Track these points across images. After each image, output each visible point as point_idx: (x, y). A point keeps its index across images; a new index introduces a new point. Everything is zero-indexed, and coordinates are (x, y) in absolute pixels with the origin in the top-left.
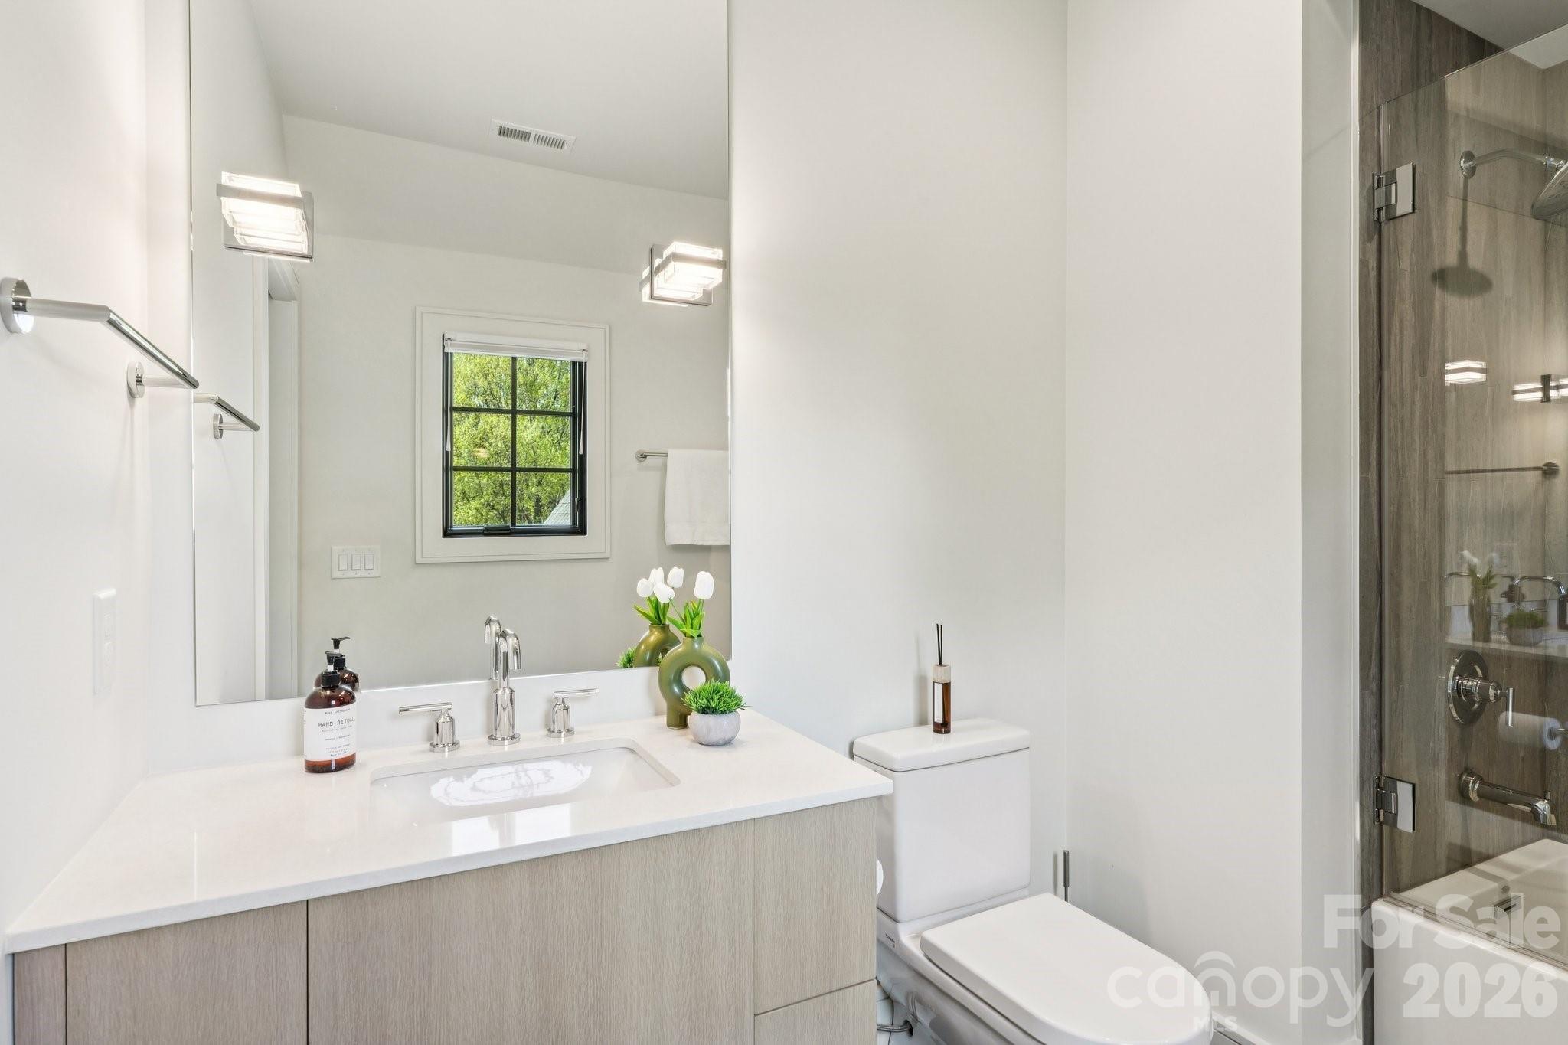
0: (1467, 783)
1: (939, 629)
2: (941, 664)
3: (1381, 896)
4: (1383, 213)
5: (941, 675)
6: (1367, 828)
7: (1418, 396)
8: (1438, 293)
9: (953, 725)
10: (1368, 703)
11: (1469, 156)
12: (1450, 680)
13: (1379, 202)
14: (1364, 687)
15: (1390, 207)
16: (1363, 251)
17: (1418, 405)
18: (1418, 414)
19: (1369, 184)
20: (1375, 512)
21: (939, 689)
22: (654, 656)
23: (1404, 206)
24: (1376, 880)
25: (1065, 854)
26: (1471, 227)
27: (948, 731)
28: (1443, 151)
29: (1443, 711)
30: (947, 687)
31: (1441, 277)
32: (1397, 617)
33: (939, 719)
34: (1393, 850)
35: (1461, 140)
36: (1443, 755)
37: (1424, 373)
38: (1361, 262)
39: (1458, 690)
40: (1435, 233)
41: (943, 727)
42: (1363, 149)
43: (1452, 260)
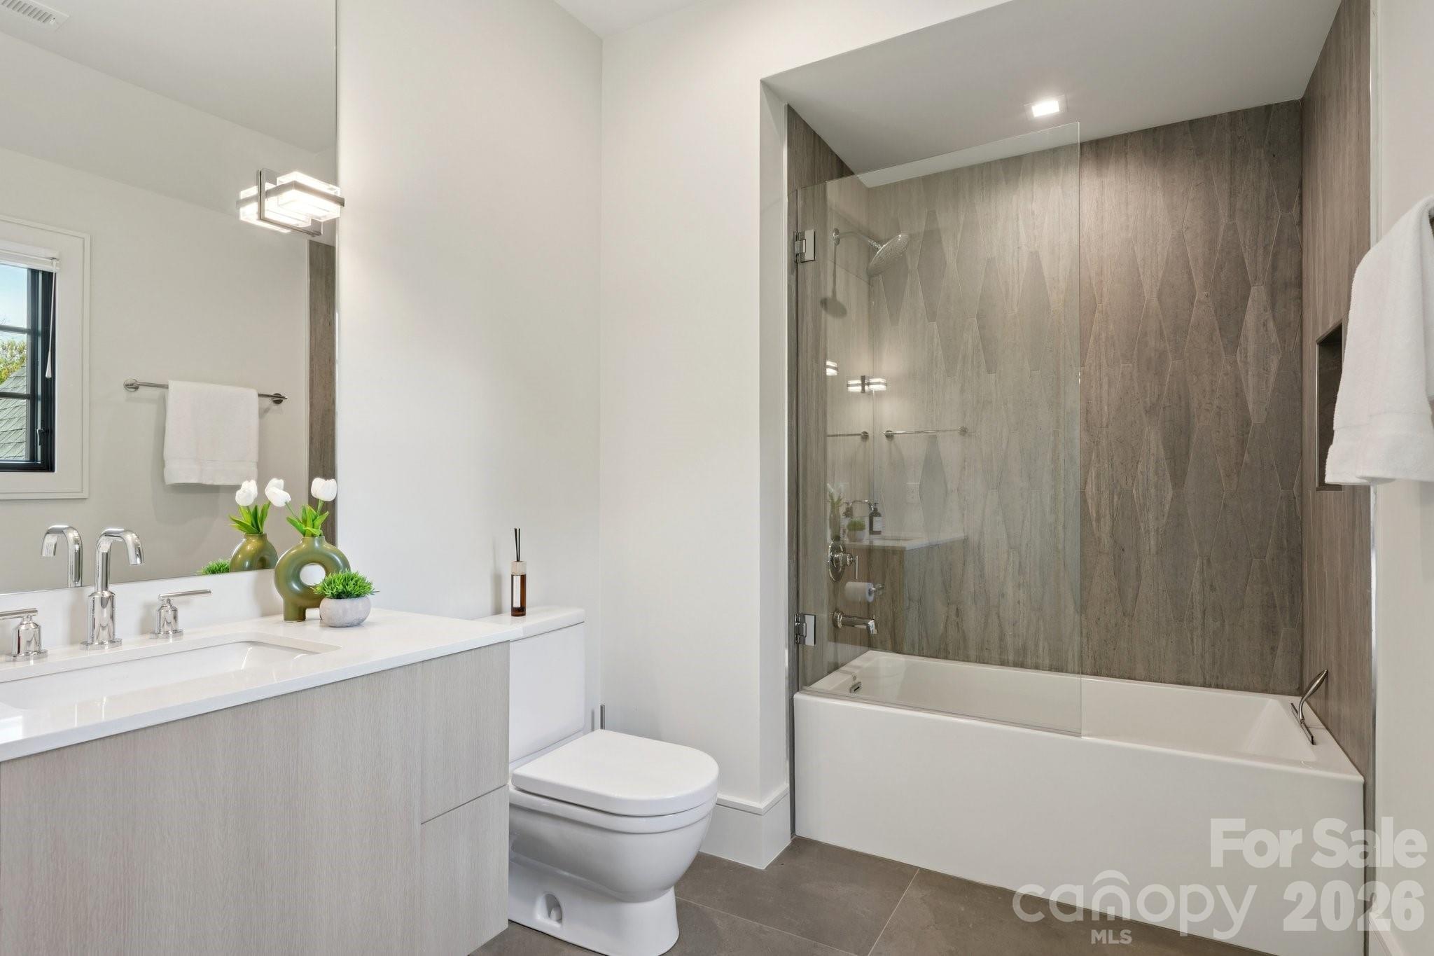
0: (837, 617)
1: (517, 533)
2: (518, 560)
3: (798, 690)
4: (798, 257)
5: (519, 569)
6: (791, 647)
7: (814, 374)
8: (823, 312)
9: (528, 610)
10: (792, 569)
11: (837, 231)
12: (830, 554)
13: (797, 250)
14: (790, 558)
15: (802, 254)
16: (789, 280)
17: (815, 381)
18: (814, 387)
19: (792, 237)
20: (795, 446)
21: (517, 580)
22: (262, 561)
23: (809, 255)
24: (795, 679)
25: (602, 707)
26: (838, 275)
27: (524, 615)
28: (825, 225)
29: (827, 572)
30: (523, 578)
31: (824, 303)
32: (805, 515)
33: (517, 604)
34: (804, 661)
35: (833, 223)
36: (826, 601)
37: (817, 362)
38: (788, 286)
39: (832, 559)
40: (822, 275)
41: (519, 612)
42: (789, 214)
43: (829, 294)
